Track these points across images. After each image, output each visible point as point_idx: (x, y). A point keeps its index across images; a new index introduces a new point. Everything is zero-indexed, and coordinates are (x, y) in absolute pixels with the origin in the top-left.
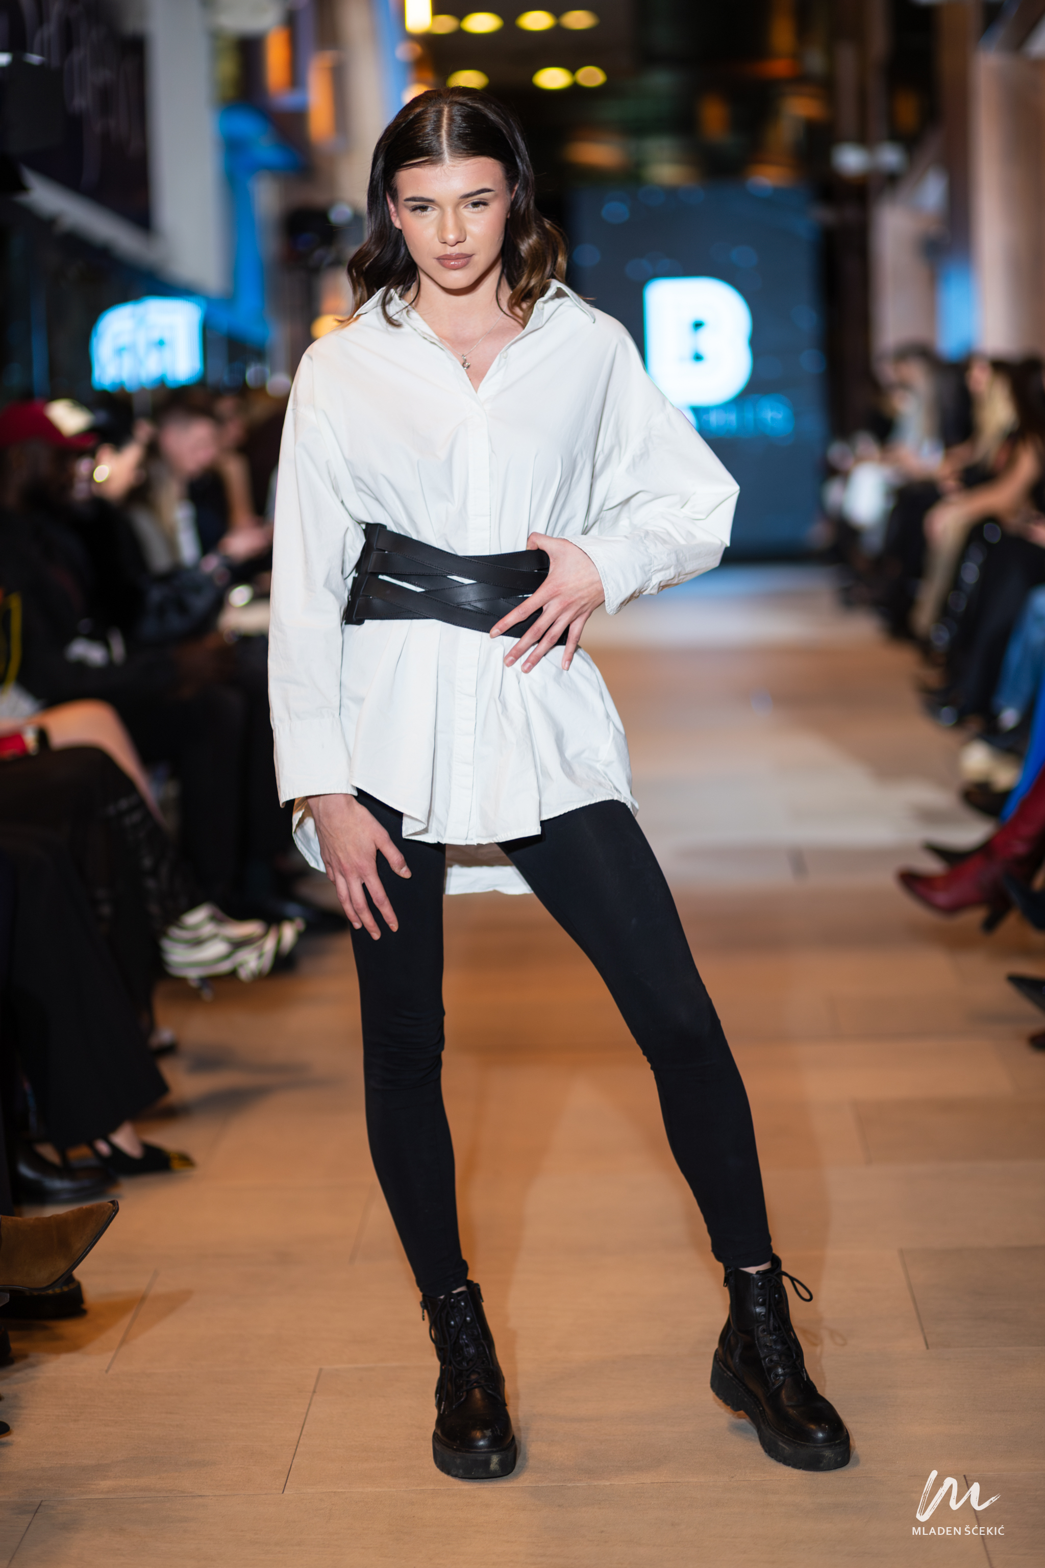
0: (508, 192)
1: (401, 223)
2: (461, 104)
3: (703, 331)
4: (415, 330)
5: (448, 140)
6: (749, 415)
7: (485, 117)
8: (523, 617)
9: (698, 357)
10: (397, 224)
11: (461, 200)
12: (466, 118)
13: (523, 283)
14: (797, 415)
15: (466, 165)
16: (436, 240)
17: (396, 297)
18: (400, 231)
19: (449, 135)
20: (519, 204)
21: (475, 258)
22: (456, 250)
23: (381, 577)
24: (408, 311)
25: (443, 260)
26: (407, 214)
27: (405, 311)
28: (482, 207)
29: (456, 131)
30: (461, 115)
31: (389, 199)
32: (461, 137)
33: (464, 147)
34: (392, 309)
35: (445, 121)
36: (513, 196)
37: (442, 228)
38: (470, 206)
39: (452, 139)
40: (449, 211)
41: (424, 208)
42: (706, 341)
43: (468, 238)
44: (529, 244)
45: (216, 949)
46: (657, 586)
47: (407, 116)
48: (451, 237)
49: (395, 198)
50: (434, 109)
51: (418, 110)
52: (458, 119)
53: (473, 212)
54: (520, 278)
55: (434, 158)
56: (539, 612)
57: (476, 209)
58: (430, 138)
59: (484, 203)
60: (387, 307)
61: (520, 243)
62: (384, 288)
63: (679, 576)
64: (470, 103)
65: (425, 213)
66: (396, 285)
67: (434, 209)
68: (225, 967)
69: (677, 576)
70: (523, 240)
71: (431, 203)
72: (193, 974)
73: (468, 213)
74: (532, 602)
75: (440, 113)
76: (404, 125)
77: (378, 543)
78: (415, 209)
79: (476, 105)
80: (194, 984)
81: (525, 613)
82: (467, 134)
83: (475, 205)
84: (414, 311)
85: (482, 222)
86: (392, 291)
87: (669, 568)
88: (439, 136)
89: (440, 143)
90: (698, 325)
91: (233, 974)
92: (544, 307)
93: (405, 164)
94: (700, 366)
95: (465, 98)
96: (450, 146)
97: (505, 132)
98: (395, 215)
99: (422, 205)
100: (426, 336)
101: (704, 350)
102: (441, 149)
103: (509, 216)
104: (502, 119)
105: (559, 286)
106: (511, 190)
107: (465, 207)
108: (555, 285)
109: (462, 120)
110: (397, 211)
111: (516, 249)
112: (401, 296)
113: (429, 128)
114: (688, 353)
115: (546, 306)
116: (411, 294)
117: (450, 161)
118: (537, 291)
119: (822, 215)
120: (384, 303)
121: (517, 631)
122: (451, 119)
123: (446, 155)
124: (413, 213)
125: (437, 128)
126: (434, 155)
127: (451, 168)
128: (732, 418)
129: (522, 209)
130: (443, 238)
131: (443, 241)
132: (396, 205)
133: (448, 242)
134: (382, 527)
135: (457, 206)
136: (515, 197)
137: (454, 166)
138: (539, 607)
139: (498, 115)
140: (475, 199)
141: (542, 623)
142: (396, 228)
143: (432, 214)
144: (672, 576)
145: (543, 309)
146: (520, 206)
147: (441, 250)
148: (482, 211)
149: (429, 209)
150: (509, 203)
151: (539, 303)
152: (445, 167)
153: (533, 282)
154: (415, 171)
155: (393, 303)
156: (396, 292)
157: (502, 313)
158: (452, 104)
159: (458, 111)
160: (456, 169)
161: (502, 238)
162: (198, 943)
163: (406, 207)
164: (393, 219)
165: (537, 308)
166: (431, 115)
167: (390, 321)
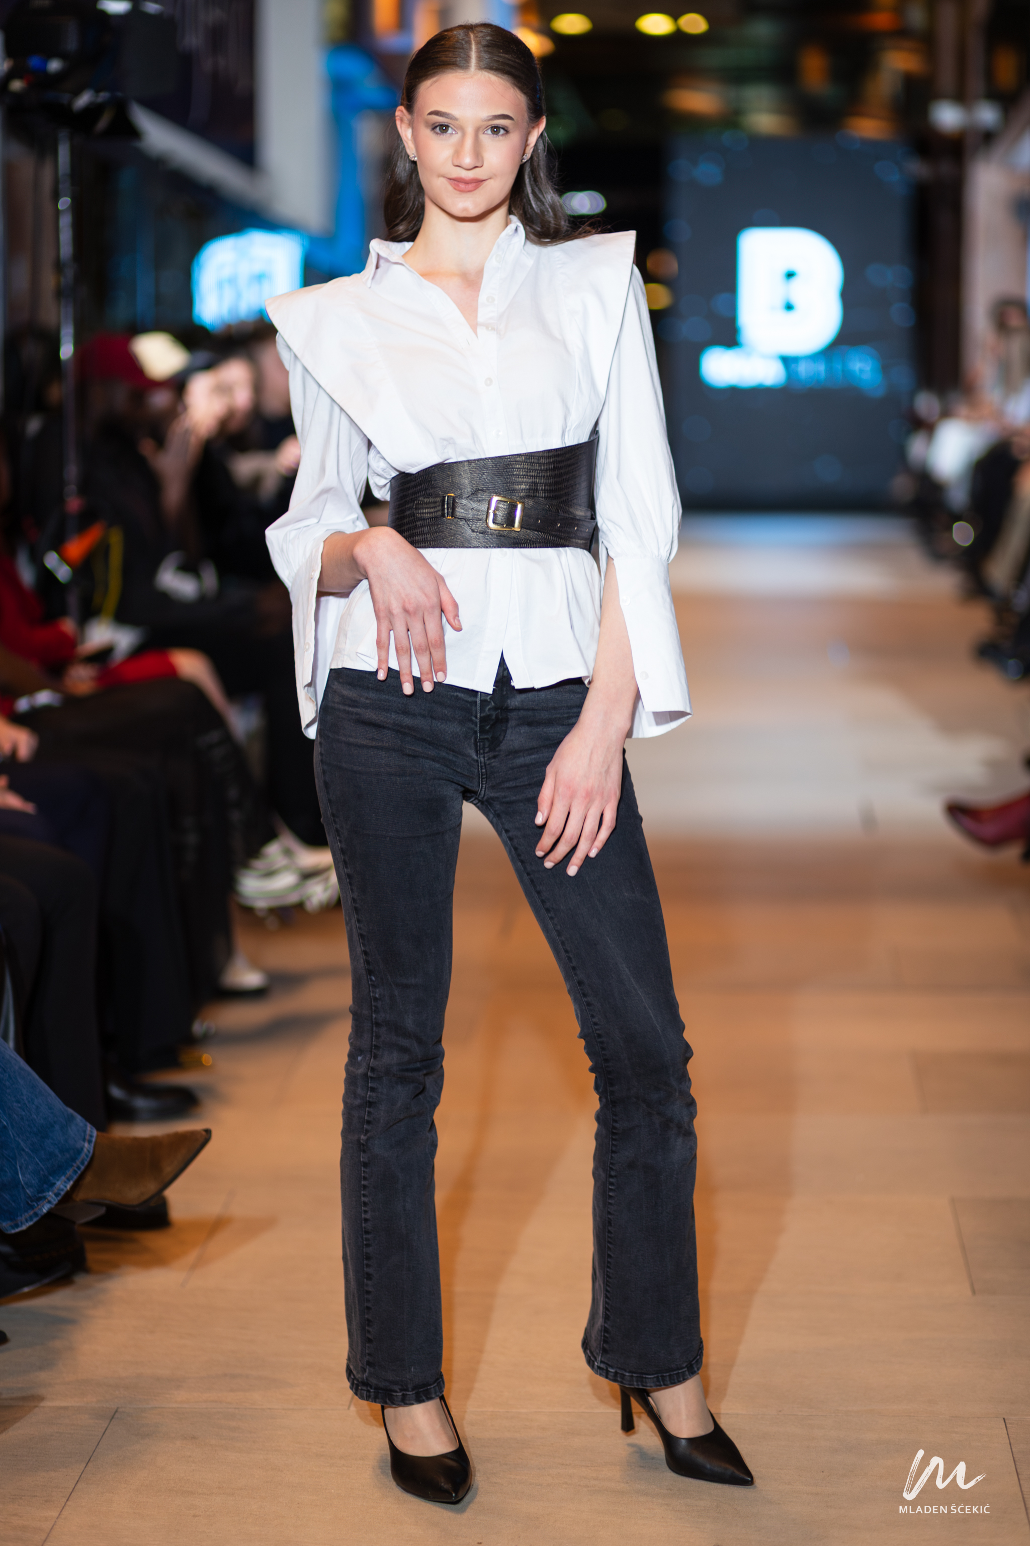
3: (795, 281)
6: (838, 366)
9: (789, 307)
14: (885, 369)
42: (797, 291)
45: (285, 881)
68: (293, 899)
72: (261, 904)
80: (260, 914)
90: (790, 275)
91: (300, 906)
94: (791, 315)
101: (795, 301)
114: (780, 303)
119: (917, 168)
128: (821, 368)
162: (270, 874)
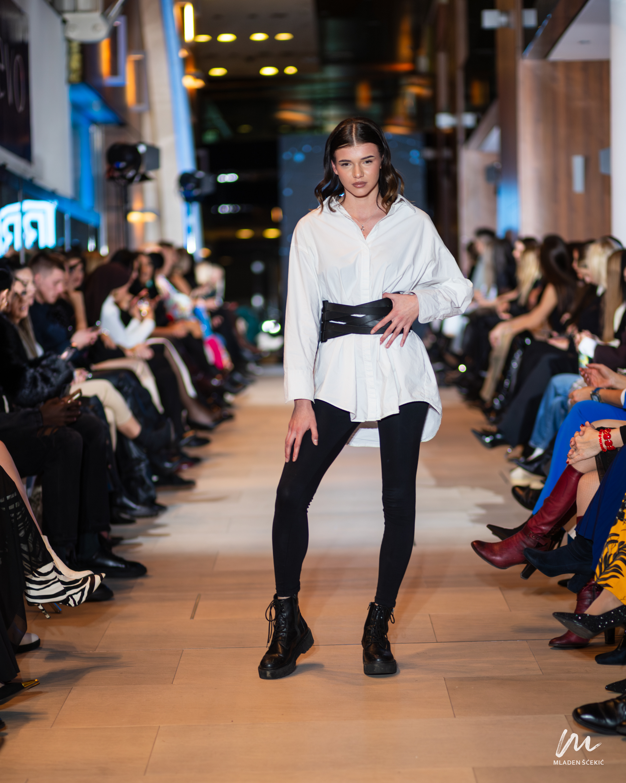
0: (380, 158)
1: (338, 172)
2: (360, 123)
4: (342, 213)
5: (355, 137)
7: (370, 127)
8: (383, 325)
10: (336, 173)
11: (361, 160)
12: (362, 128)
13: (388, 194)
15: (363, 146)
16: (352, 177)
17: (335, 200)
18: (338, 175)
19: (356, 135)
20: (384, 162)
21: (368, 184)
22: (358, 180)
23: (330, 322)
24: (339, 206)
25: (355, 185)
26: (340, 168)
27: (338, 205)
28: (370, 163)
29: (358, 134)
30: (360, 127)
31: (332, 163)
32: (361, 135)
33: (362, 139)
34: (332, 205)
35: (354, 130)
36: (382, 159)
37: (354, 172)
38: (365, 163)
39: (357, 136)
40: (357, 164)
41: (347, 164)
43: (365, 175)
44: (389, 178)
46: (442, 316)
47: (339, 129)
48: (358, 175)
49: (335, 162)
50: (349, 125)
51: (343, 126)
52: (359, 129)
53: (366, 165)
54: (387, 192)
55: (349, 144)
56: (390, 322)
57: (367, 164)
58: (348, 136)
59: (371, 161)
60: (330, 204)
61: (386, 177)
62: (330, 197)
63: (452, 313)
64: (363, 122)
65: (347, 166)
66: (334, 196)
67: (351, 165)
69: (451, 313)
70: (387, 176)
71: (350, 162)
73: (364, 165)
74: (386, 319)
75: (352, 127)
76: (337, 132)
77: (327, 308)
78: (343, 165)
79: (366, 123)
81: (384, 323)
82: (363, 134)
83: (367, 162)
84: (341, 205)
85: (370, 169)
86: (333, 198)
87: (447, 309)
88: (352, 135)
89: (352, 138)
92: (395, 206)
93: (339, 147)
95: (361, 121)
96: (356, 139)
97: (378, 133)
98: (335, 169)
99: (346, 163)
100: (346, 216)
102: (353, 140)
103: (381, 168)
104: (376, 128)
105: (401, 198)
106: (381, 156)
107: (363, 163)
108: (400, 197)
109: (361, 129)
110: (336, 168)
111: (384, 180)
112: (336, 200)
113: (348, 132)
115: (396, 205)
116: (341, 200)
117: (356, 145)
118: (393, 198)
120: (329, 202)
121: (382, 331)
122: (356, 129)
123: (355, 143)
124: (342, 166)
125: (351, 132)
126: (350, 143)
127: (357, 148)
129: (386, 164)
130: (355, 175)
131: (355, 177)
132: (335, 165)
133: (357, 177)
134: (327, 301)
135: (359, 163)
136: (383, 159)
137: (358, 147)
138: (390, 320)
139: (375, 127)
140: (367, 159)
141: (392, 327)
142: (336, 174)
143: (350, 167)
144: (449, 312)
145: (394, 207)
146: (385, 163)
147: (354, 181)
148: (370, 165)
149: (349, 165)
150: (380, 162)
151: (393, 205)
152: (354, 147)
153: (391, 194)
154: (343, 149)
155: (333, 203)
156: (335, 198)
157: (378, 208)
158: (356, 123)
159: (359, 125)
160: (359, 148)
161: (378, 176)
163: (340, 164)
164: (334, 171)
165: (392, 207)
166: (348, 127)
167: (331, 210)
